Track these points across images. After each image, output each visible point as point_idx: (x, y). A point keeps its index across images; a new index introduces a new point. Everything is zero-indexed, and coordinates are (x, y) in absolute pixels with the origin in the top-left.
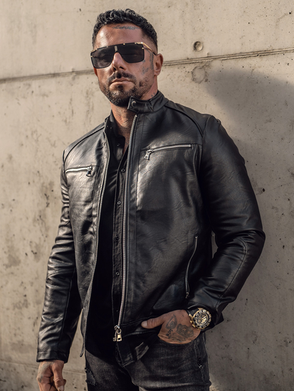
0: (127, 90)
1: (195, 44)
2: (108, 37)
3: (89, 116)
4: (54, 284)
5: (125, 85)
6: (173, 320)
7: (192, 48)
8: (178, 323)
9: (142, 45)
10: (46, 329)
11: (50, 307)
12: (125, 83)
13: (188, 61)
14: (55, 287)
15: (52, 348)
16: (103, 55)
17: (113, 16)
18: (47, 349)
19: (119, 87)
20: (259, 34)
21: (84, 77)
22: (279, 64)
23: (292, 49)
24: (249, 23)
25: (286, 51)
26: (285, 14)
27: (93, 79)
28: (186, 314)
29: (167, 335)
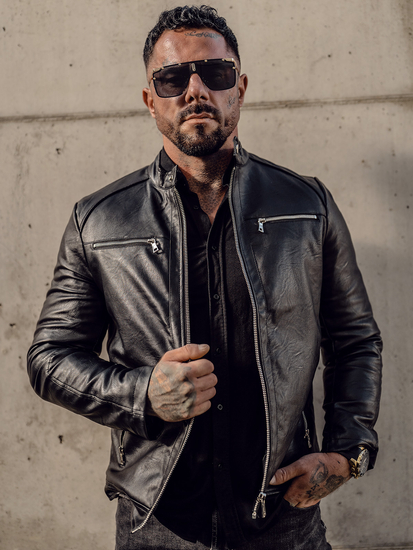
0: (208, 132)
2: (178, 49)
3: (22, 182)
5: (206, 125)
6: (322, 470)
8: (330, 474)
9: (231, 62)
12: (206, 121)
16: (170, 76)
17: (186, 15)
19: (197, 127)
20: (287, 79)
21: (12, 126)
22: (316, 118)
23: (332, 100)
24: (273, 65)
25: (325, 103)
26: (323, 57)
27: (28, 129)
28: (343, 459)
29: (309, 492)
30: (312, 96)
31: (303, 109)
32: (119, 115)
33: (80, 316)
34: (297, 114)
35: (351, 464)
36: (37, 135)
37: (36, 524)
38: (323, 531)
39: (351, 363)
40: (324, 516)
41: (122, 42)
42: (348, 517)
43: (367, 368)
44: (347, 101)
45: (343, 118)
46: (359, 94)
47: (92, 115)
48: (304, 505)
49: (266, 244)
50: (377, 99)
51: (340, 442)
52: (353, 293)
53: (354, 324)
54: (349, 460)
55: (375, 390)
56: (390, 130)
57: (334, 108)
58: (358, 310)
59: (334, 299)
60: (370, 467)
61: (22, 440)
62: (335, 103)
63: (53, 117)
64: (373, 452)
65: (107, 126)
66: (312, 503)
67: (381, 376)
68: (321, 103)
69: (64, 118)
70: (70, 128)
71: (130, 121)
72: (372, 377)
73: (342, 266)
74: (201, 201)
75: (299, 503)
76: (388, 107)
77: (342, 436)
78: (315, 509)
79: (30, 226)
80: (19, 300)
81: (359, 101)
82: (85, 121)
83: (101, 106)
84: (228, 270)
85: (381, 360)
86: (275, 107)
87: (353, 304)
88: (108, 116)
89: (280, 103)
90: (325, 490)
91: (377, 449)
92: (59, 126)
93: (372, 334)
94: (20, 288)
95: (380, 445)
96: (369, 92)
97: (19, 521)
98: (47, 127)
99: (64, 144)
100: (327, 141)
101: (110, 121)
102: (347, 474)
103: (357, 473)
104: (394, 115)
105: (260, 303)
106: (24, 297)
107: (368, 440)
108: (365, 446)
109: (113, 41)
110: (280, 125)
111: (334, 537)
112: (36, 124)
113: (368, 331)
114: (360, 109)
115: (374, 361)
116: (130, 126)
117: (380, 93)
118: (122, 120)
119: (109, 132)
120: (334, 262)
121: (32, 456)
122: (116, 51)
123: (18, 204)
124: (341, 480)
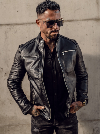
6: (77, 105)
8: (79, 106)
20: (69, 15)
21: (4, 26)
22: (75, 24)
23: (79, 20)
24: (66, 11)
25: (78, 20)
26: (77, 9)
27: (8, 27)
28: (81, 103)
29: (74, 110)
30: (75, 19)
31: (73, 22)
32: (29, 24)
33: (19, 73)
34: (71, 23)
35: (83, 104)
36: (10, 29)
37: (13, 117)
38: (77, 118)
39: (82, 82)
40: (77, 115)
41: (30, 6)
42: (82, 114)
43: (85, 82)
44: (83, 20)
45: (82, 24)
46: (86, 18)
47: (23, 24)
48: (73, 113)
49: (65, 58)
50: (90, 19)
51: (81, 99)
52: (82, 67)
53: (82, 73)
54: (82, 103)
55: (87, 87)
56: (93, 27)
57: (80, 22)
58: (83, 70)
59: (78, 68)
60: (87, 104)
61: (9, 99)
62: (80, 20)
63: (14, 24)
64: (87, 100)
65: (26, 26)
66: (75, 112)
67: (88, 84)
68: (77, 20)
69: (16, 24)
70: (18, 27)
71: (32, 25)
72: (86, 84)
73: (80, 61)
74: (49, 47)
75: (72, 112)
76: (93, 21)
77: (81, 97)
78: (75, 113)
79: (9, 50)
80: (7, 68)
81: (86, 20)
82: (21, 25)
83: (25, 21)
84: (56, 63)
85: (88, 81)
86: (66, 22)
87: (82, 69)
88: (27, 24)
89: (67, 20)
90: (78, 109)
91: (88, 100)
92: (15, 26)
93: (86, 75)
94: (7, 65)
95: (89, 99)
96: (88, 18)
97: (9, 117)
98: (12, 27)
99: (16, 31)
100: (78, 30)
101: (27, 25)
102: (82, 105)
103: (84, 105)
104: (94, 23)
105: (64, 71)
106: (8, 67)
107: (86, 98)
108: (86, 99)
109: (27, 6)
110: (67, 26)
111: (79, 119)
112: (10, 26)
113: (85, 75)
114: (86, 22)
115: (86, 81)
116: (32, 26)
117: (91, 18)
118: (30, 25)
119: (27, 28)
120: (78, 60)
121: (11, 103)
122: (28, 8)
123: (6, 45)
124: (81, 107)
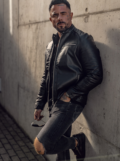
0: (63, 27)
1: (86, 9)
4: (41, 85)
5: (63, 26)
7: (85, 10)
10: (38, 99)
11: (40, 93)
12: (62, 25)
13: (84, 15)
14: (42, 87)
15: (38, 105)
18: (37, 105)
22: (105, 16)
45: (110, 16)
57: (109, 13)
